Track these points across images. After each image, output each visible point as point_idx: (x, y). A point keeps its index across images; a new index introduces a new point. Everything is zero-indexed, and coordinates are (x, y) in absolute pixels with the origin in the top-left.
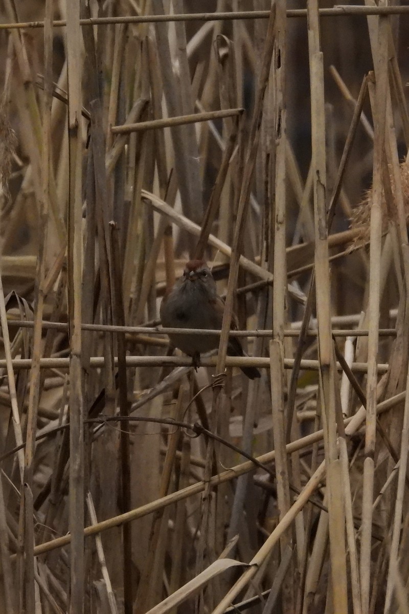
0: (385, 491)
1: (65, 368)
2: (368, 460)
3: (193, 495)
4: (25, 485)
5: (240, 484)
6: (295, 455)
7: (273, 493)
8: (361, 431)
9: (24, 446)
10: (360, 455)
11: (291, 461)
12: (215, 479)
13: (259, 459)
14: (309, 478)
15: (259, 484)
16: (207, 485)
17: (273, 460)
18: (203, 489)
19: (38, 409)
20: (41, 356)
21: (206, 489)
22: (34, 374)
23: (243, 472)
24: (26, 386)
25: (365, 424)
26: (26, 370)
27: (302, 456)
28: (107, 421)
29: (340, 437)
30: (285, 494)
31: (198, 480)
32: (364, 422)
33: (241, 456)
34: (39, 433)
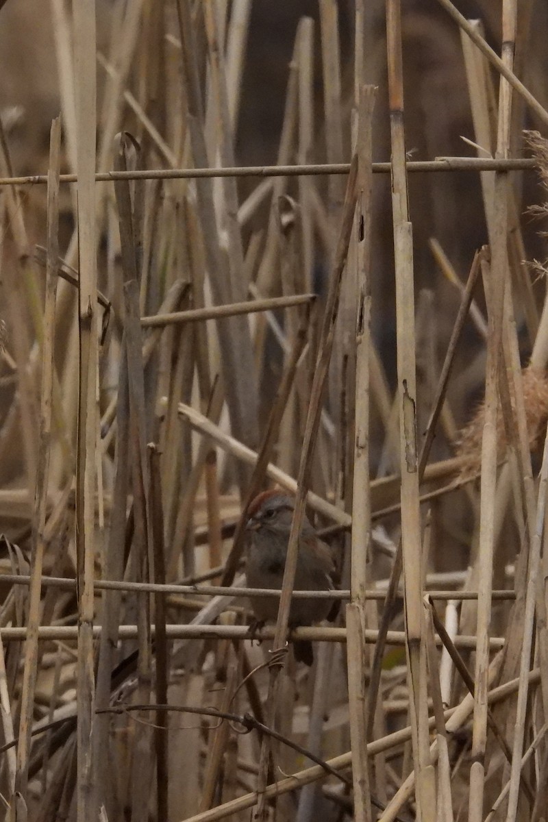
0: (499, 807)
1: (71, 639)
2: (476, 766)
3: (241, 810)
4: (18, 795)
5: (305, 797)
6: (379, 759)
7: (349, 809)
8: (467, 727)
9: (15, 744)
10: (467, 758)
11: (373, 767)
12: (272, 789)
13: (331, 762)
14: (397, 789)
15: (329, 797)
16: (260, 798)
17: (349, 764)
18: (255, 803)
19: (35, 694)
20: (39, 623)
21: (259, 802)
22: (30, 647)
23: (309, 780)
24: (18, 664)
25: (473, 718)
26: (19, 643)
27: (388, 760)
28: (127, 710)
29: (439, 735)
30: (365, 811)
31: (248, 790)
32: (470, 715)
33: (307, 760)
34: (36, 726)
